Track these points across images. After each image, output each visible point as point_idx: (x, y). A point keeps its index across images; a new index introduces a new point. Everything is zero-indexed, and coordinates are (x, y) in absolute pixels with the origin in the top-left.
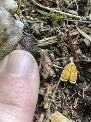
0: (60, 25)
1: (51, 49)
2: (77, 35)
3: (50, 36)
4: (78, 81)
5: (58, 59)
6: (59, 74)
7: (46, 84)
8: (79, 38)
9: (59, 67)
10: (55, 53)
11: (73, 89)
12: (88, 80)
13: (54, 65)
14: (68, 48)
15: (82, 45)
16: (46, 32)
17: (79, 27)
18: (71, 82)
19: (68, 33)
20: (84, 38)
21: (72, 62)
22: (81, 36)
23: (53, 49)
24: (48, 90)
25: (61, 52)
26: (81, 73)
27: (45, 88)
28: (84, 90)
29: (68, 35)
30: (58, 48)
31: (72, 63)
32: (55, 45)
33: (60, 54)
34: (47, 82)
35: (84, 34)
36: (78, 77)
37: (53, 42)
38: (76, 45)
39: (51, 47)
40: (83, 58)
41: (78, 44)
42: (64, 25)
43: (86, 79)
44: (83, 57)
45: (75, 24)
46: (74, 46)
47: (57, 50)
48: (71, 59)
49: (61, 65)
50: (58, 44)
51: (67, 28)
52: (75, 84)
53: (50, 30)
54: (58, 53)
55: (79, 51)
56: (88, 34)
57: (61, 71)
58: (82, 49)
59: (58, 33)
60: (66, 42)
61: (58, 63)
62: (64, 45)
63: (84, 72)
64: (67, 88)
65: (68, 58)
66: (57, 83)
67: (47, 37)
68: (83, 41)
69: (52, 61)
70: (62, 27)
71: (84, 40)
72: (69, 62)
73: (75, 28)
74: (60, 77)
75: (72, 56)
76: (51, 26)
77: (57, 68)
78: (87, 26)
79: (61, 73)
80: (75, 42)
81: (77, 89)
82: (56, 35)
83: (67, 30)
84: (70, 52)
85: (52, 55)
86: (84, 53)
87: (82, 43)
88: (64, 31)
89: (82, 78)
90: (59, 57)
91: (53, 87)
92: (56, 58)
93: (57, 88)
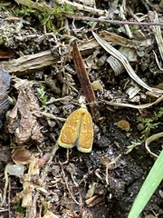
0: (57, 28)
1: (38, 79)
2: (94, 49)
3: (36, 51)
4: (96, 147)
5: (53, 100)
6: (55, 132)
7: (28, 153)
8: (99, 56)
9: (54, 117)
10: (47, 87)
11: (84, 164)
12: (117, 144)
13: (44, 113)
14: (75, 77)
15: (104, 71)
16: (29, 42)
17: (97, 32)
18: (81, 149)
19: (74, 45)
20: (109, 55)
21: (83, 106)
22: (103, 52)
23: (43, 79)
24: (32, 165)
25: (60, 84)
26: (101, 129)
27: (24, 163)
28: (108, 165)
29: (75, 49)
30: (55, 77)
31: (84, 109)
32: (47, 70)
33: (58, 90)
34: (29, 149)
35: (108, 47)
36: (96, 138)
37: (43, 63)
38: (92, 70)
39: (39, 75)
40: (107, 99)
41: (95, 68)
42: (67, 27)
43: (112, 142)
44: (106, 95)
45: (89, 27)
46: (87, 73)
47: (51, 82)
48: (82, 99)
49: (61, 113)
50: (54, 69)
51: (73, 34)
52: (90, 154)
53: (36, 37)
54: (54, 87)
55: (97, 84)
56: (117, 47)
57: (58, 126)
58: (104, 80)
59: (54, 44)
60: (71, 63)
61: (54, 107)
62: (66, 71)
63: (108, 128)
64: (72, 162)
65: (75, 97)
66: (51, 151)
67: (31, 54)
68: (106, 62)
69: (41, 104)
70: (62, 32)
71: (108, 61)
72: (77, 107)
73: (90, 34)
74: (57, 138)
75: (83, 93)
76: (38, 30)
77: (52, 120)
78: (115, 32)
79: (60, 129)
80: (90, 65)
81: (92, 164)
82: (48, 48)
83: (73, 38)
84: (78, 85)
85: (41, 91)
86: (108, 87)
87: (104, 66)
88: (65, 41)
89: (104, 141)
90: (56, 95)
91: (42, 161)
92: (49, 98)
93: (50, 162)
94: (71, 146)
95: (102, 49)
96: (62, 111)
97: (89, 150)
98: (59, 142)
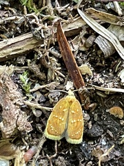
0: (39, 7)
1: (20, 65)
2: (81, 29)
3: (17, 34)
4: (87, 137)
5: (37, 87)
6: (41, 123)
7: (13, 147)
8: (86, 36)
10: (31, 73)
11: (75, 157)
12: (111, 133)
13: (28, 102)
14: (60, 60)
15: (92, 53)
16: (8, 24)
17: (83, 9)
18: (70, 141)
19: (58, 25)
20: (97, 35)
21: (71, 93)
22: (90, 32)
23: (26, 64)
24: (18, 160)
25: (44, 69)
26: (92, 117)
27: (10, 158)
28: (101, 157)
29: (59, 30)
30: (38, 62)
31: (71, 96)
32: (30, 54)
33: (42, 76)
34: (15, 143)
35: (96, 26)
36: (86, 127)
37: (26, 47)
38: (80, 52)
39: (22, 61)
40: (96, 84)
41: (83, 49)
43: (105, 131)
44: (96, 80)
45: (75, 4)
46: (74, 57)
47: (35, 67)
48: (69, 85)
49: (46, 102)
51: (56, 13)
52: (80, 145)
53: (16, 19)
54: (38, 73)
55: (86, 68)
56: (106, 25)
57: (45, 116)
58: (92, 63)
59: (35, 26)
60: (56, 46)
61: (39, 95)
62: (51, 55)
63: (99, 116)
64: (61, 155)
65: (62, 83)
66: (37, 144)
67: (11, 37)
68: (94, 43)
69: (24, 93)
70: (44, 12)
71: (96, 41)
72: (64, 94)
73: (75, 12)
74: (43, 128)
75: (70, 78)
76: (18, 10)
77: (37, 109)
78: (103, 8)
79: (47, 119)
80: (76, 47)
81: (84, 156)
83: (57, 19)
84: (64, 70)
85: (24, 78)
86: (98, 70)
87: (92, 47)
88: (49, 22)
89: (96, 131)
90: (41, 81)
91: (29, 155)
92: (33, 85)
93: (37, 156)
94: (59, 138)
95: (89, 29)
96: (48, 99)
97: (80, 141)
98: (46, 134)
